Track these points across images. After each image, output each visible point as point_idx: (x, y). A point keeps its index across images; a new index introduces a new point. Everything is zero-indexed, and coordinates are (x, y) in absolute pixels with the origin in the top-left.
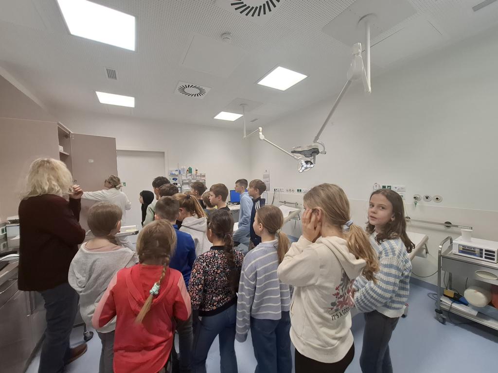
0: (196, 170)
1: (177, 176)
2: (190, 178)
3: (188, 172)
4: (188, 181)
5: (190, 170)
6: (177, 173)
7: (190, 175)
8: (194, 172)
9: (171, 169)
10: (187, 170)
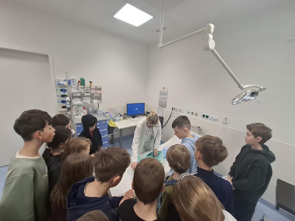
0: (91, 82)
1: (66, 86)
2: (82, 91)
3: (80, 84)
4: (80, 95)
5: (82, 82)
6: (66, 83)
7: (83, 88)
8: (87, 84)
9: (58, 78)
10: (79, 82)
